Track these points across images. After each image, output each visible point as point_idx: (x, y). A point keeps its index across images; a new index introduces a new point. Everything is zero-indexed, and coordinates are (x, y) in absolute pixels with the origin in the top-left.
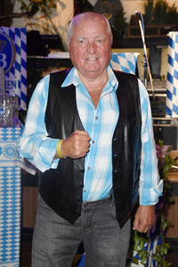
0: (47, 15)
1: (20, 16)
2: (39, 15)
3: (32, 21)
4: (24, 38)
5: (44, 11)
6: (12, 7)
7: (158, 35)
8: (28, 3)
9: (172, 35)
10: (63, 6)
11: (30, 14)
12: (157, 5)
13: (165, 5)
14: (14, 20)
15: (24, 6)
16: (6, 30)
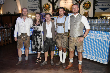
0: (48, 11)
1: (43, 11)
2: (47, 11)
3: (46, 12)
4: (45, 14)
5: (48, 10)
6: (43, 10)
7: (66, 14)
8: (45, 9)
9: (69, 14)
10: (51, 9)
11: (45, 11)
12: (66, 9)
13: (67, 10)
14: (43, 12)
15: (44, 10)
16: (42, 13)
